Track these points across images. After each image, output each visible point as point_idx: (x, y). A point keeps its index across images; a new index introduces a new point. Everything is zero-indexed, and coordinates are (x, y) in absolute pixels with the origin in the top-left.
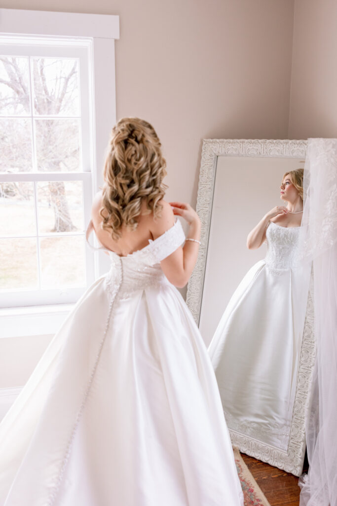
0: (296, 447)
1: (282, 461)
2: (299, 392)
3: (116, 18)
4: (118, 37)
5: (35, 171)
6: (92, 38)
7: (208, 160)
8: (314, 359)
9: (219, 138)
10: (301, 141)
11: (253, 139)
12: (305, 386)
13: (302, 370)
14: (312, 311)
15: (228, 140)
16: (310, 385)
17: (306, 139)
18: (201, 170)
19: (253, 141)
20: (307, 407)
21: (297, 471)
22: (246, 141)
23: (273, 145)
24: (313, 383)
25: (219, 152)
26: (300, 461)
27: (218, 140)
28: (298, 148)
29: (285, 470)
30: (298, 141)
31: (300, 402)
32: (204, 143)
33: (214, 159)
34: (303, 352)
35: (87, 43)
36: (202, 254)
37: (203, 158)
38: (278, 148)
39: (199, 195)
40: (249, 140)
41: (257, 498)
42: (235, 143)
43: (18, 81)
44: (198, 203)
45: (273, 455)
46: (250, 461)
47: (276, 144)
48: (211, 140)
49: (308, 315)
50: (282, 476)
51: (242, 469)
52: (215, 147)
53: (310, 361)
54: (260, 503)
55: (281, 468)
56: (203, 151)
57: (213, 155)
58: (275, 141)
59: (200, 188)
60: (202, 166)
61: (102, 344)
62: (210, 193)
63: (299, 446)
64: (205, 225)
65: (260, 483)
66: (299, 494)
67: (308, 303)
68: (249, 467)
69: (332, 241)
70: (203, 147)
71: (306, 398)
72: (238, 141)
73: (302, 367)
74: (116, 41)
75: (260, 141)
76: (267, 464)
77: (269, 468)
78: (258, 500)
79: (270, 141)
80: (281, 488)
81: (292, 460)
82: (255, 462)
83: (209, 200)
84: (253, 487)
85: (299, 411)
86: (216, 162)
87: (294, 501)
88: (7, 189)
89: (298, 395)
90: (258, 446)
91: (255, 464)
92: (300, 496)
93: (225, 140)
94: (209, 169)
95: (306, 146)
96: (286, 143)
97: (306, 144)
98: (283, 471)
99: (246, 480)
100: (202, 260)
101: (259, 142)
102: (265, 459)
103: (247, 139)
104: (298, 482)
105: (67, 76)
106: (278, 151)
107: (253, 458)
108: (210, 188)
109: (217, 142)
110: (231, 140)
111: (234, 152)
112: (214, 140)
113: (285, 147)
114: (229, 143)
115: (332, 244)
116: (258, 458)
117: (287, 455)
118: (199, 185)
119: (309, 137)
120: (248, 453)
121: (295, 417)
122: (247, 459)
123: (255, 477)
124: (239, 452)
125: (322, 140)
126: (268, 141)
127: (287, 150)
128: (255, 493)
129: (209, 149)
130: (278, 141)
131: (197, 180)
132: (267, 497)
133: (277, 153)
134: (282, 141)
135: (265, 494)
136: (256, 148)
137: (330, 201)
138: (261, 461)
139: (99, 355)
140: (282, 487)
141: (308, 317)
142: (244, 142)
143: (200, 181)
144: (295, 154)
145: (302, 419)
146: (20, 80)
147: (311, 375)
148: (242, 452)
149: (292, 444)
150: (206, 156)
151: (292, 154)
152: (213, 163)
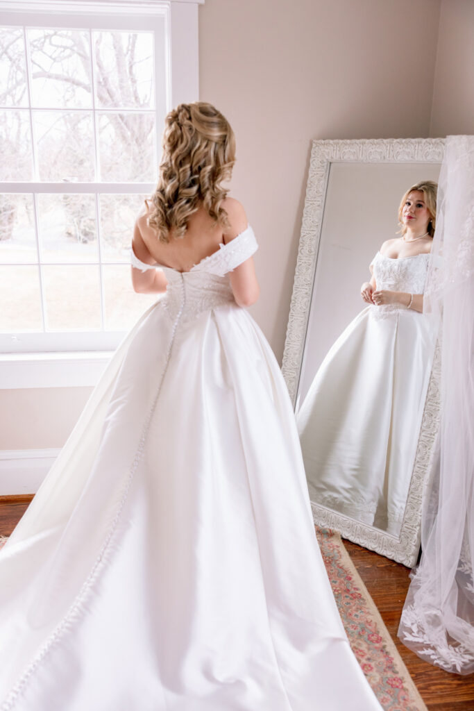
0: (410, 532)
1: (392, 549)
2: (417, 465)
6: (169, 2)
7: (319, 168)
8: (438, 424)
9: (332, 139)
10: (437, 140)
11: (377, 138)
12: (426, 458)
13: (423, 438)
14: (440, 364)
15: (345, 141)
16: (432, 456)
17: (445, 137)
18: (308, 182)
19: (376, 141)
20: (426, 484)
21: (409, 562)
22: (367, 141)
23: (402, 146)
24: (435, 454)
25: (332, 158)
26: (414, 550)
27: (331, 142)
28: (434, 149)
29: (395, 559)
30: (434, 140)
31: (418, 478)
32: (314, 145)
33: (325, 167)
34: (426, 415)
35: (163, 10)
36: (306, 291)
37: (311, 165)
38: (407, 150)
39: (305, 215)
40: (371, 140)
41: (354, 586)
42: (352, 144)
43: (103, 84)
44: (303, 225)
45: (381, 542)
46: (353, 548)
47: (406, 145)
48: (323, 142)
49: (435, 368)
50: (391, 566)
51: (341, 555)
52: (327, 151)
53: (434, 426)
54: (358, 592)
55: (390, 557)
56: (313, 156)
57: (325, 161)
58: (404, 141)
59: (306, 205)
60: (310, 175)
61: (164, 376)
62: (319, 212)
63: (413, 532)
64: (312, 253)
65: (361, 571)
66: (408, 586)
67: (435, 353)
68: (351, 554)
69: (468, 272)
70: (313, 151)
71: (425, 473)
72: (357, 141)
73: (423, 434)
74: (200, 6)
75: (385, 141)
76: (374, 553)
77: (375, 556)
78: (357, 589)
79: (398, 140)
80: (387, 579)
81: (404, 548)
82: (359, 549)
83: (317, 220)
84: (352, 575)
85: (416, 489)
86: (328, 171)
87: (401, 594)
88: (85, 230)
89: (417, 469)
90: (364, 531)
91: (359, 551)
92: (410, 588)
93: (341, 141)
94: (319, 180)
95: (444, 147)
96: (419, 143)
97: (444, 144)
98: (393, 561)
99: (345, 567)
100: (306, 299)
101: (383, 143)
102: (371, 546)
103: (369, 138)
104: (409, 573)
106: (408, 154)
107: (358, 545)
108: (319, 206)
109: (330, 144)
110: (348, 141)
111: (352, 157)
112: (327, 141)
113: (417, 148)
114: (346, 144)
115: (468, 275)
116: (363, 545)
117: (399, 542)
118: (305, 201)
119: (449, 135)
120: (352, 539)
121: (411, 496)
122: (350, 546)
123: (355, 565)
124: (340, 537)
125: (464, 138)
126: (395, 141)
127: (420, 152)
128: (353, 581)
129: (320, 154)
130: (407, 140)
131: (304, 195)
132: (367, 586)
133: (407, 158)
134: (413, 140)
135: (366, 583)
136: (380, 150)
137: (470, 219)
138: (366, 549)
139: (160, 389)
140: (390, 578)
141: (435, 372)
142: (365, 143)
143: (307, 196)
144: (429, 158)
145: (420, 498)
146: (105, 82)
147: (434, 444)
148: (344, 537)
149: (405, 529)
150: (315, 163)
151: (426, 157)
152: (324, 172)
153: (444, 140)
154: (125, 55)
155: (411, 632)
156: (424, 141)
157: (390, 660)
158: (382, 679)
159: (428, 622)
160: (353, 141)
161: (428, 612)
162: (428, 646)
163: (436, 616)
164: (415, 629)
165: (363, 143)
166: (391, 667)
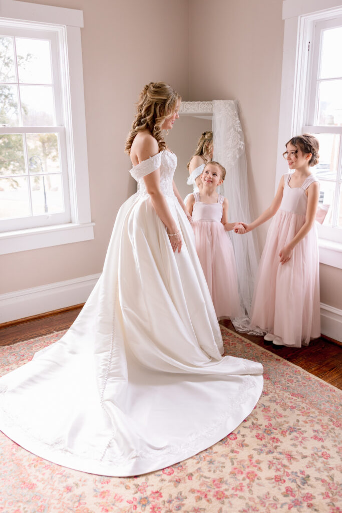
3: (81, 12)
4: (83, 26)
6: (66, 26)
10: (209, 102)
28: (207, 107)
35: (62, 29)
38: (193, 107)
58: (191, 102)
74: (81, 29)
95: (212, 106)
97: (212, 104)
106: (194, 109)
126: (186, 102)
127: (200, 108)
133: (193, 111)
134: (196, 102)
144: (205, 111)
151: (203, 110)
153: (211, 102)
155: (240, 328)
156: (201, 102)
157: (241, 339)
158: (242, 346)
159: (245, 324)
161: (243, 320)
162: (250, 331)
163: (246, 320)
164: (241, 327)
166: (243, 341)
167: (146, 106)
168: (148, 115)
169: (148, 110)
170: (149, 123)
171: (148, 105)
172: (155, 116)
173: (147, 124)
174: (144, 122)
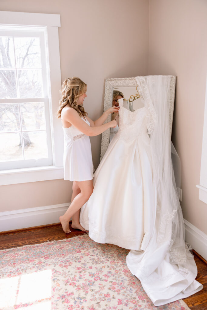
3: (58, 16)
4: (60, 26)
5: (18, 97)
6: (46, 26)
9: (113, 78)
11: (131, 77)
18: (105, 95)
19: (131, 78)
22: (127, 78)
25: (114, 85)
32: (106, 81)
35: (44, 29)
36: (107, 138)
37: (106, 88)
39: (104, 108)
48: (110, 79)
52: (111, 83)
56: (106, 85)
57: (111, 86)
60: (105, 93)
70: (106, 83)
74: (59, 28)
93: (117, 79)
94: (109, 94)
100: (107, 141)
105: (24, 57)
109: (113, 80)
110: (120, 79)
111: (122, 85)
114: (119, 80)
118: (104, 103)
129: (109, 84)
131: (103, 100)
136: (132, 82)
143: (105, 101)
152: (111, 91)
154: (5, 48)
160: (122, 78)
165: (126, 79)
167: (67, 91)
168: (68, 96)
169: (69, 93)
170: (69, 100)
171: (69, 90)
172: (73, 95)
173: (68, 101)
174: (66, 100)
